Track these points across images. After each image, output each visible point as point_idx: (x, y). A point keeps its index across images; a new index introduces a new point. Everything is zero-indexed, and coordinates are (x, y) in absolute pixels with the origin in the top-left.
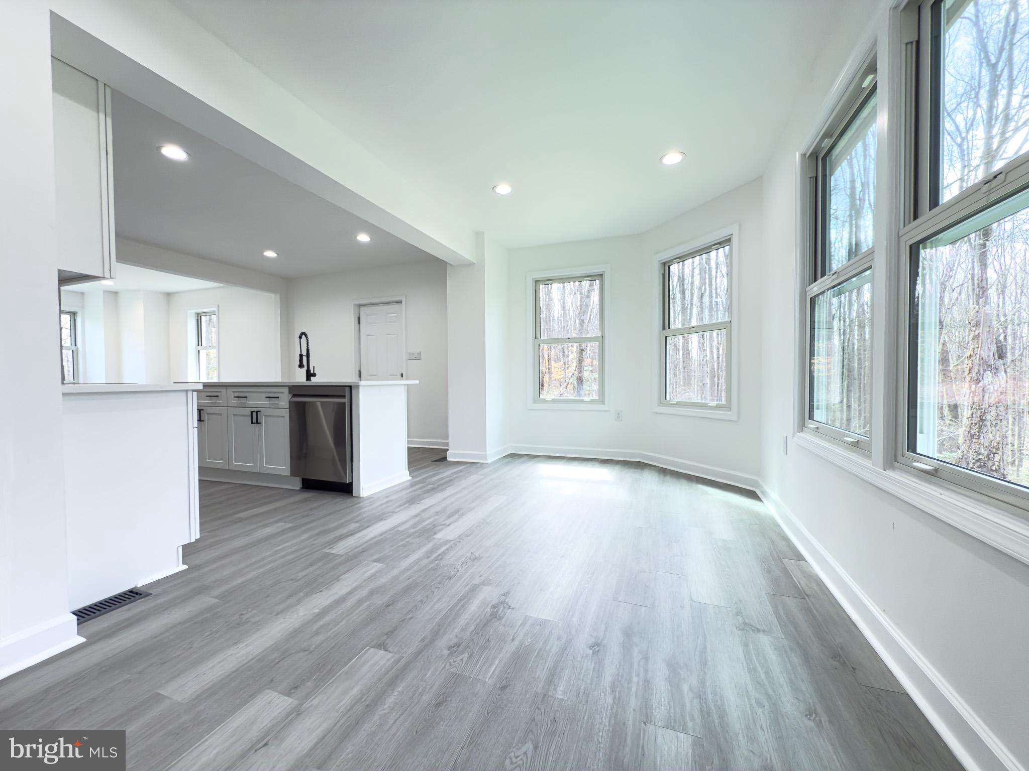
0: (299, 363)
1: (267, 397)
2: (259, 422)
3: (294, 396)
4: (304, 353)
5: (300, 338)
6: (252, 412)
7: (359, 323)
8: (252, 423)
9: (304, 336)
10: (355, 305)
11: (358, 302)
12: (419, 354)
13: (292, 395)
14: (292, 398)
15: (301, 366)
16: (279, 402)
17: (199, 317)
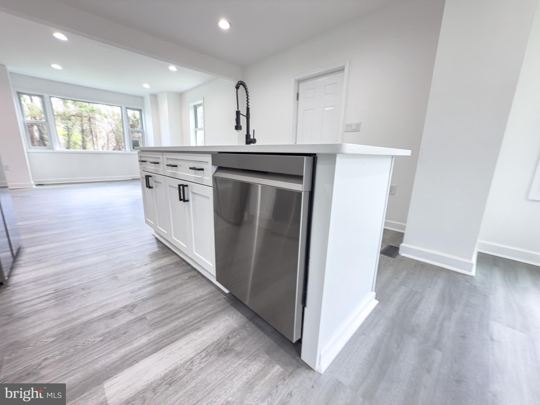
0: (235, 124)
1: (191, 168)
2: (186, 199)
3: (220, 169)
4: (243, 112)
5: (237, 88)
6: (179, 186)
7: (298, 99)
8: (181, 200)
9: (241, 87)
10: (296, 80)
11: (298, 77)
12: (359, 125)
13: (217, 167)
14: (216, 171)
15: (238, 127)
16: (204, 177)
17: (195, 107)
